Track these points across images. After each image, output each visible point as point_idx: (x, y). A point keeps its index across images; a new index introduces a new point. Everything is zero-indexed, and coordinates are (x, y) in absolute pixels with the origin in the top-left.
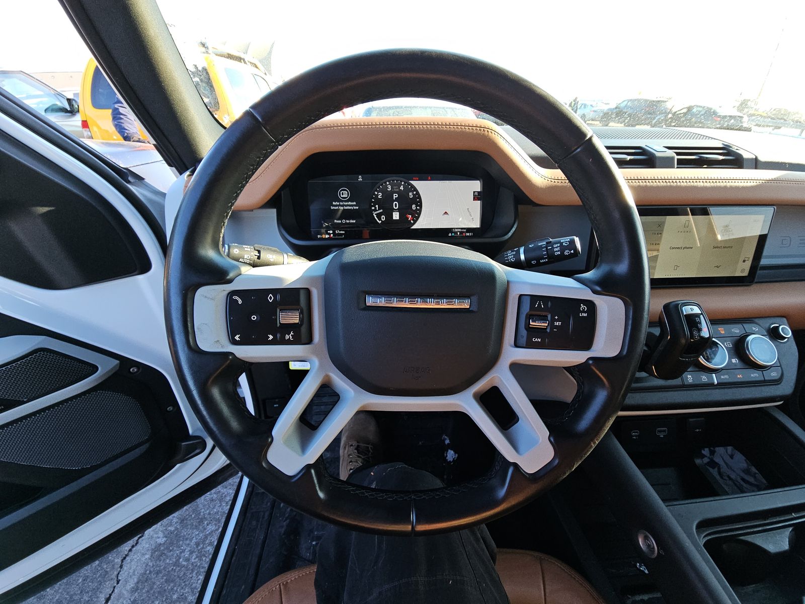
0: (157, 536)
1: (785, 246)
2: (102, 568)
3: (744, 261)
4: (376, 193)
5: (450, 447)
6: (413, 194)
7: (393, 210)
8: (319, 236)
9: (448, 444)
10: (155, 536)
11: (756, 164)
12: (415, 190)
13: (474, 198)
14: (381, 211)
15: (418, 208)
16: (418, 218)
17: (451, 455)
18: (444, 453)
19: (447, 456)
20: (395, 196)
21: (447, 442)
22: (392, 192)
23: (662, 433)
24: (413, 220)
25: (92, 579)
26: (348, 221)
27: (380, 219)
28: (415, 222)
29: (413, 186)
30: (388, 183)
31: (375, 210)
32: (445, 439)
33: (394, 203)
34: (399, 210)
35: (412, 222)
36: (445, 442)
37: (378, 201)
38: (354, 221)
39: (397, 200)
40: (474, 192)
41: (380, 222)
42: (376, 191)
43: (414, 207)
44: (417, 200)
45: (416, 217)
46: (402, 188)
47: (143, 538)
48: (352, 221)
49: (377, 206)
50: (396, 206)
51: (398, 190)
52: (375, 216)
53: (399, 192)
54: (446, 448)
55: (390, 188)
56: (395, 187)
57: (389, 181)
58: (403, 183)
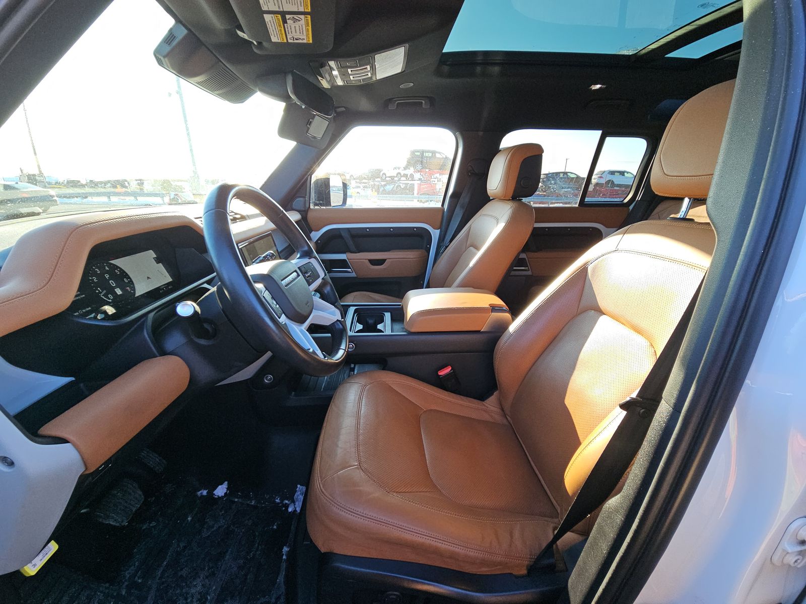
4: (91, 278)
6: (118, 271)
7: (114, 288)
12: (117, 267)
14: (105, 291)
15: (129, 280)
16: (134, 287)
19: (218, 496)
20: (107, 276)
21: (205, 492)
24: (132, 290)
26: (84, 311)
27: (110, 299)
28: (134, 291)
29: (114, 265)
30: (93, 268)
31: (101, 293)
33: (110, 282)
34: (117, 286)
35: (132, 291)
37: (97, 285)
38: (90, 308)
39: (110, 279)
43: (125, 280)
44: (124, 274)
45: (132, 287)
48: (88, 309)
49: (99, 289)
51: (105, 271)
52: (102, 297)
53: (108, 272)
55: (98, 271)
56: (102, 269)
58: (105, 264)
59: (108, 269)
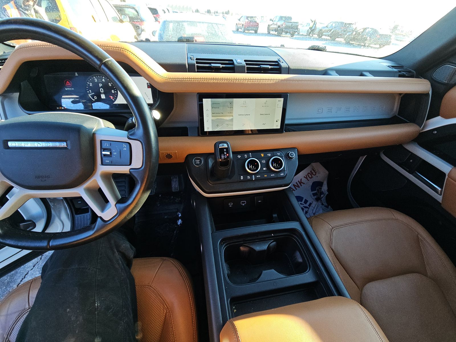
0: (35, 273)
1: (319, 113)
2: (7, 290)
3: (277, 121)
4: (88, 83)
5: (180, 218)
6: (111, 84)
7: (101, 93)
8: (58, 108)
9: (180, 216)
10: (34, 273)
11: (289, 71)
13: (148, 87)
14: (93, 93)
15: (116, 92)
16: (116, 98)
17: (180, 222)
18: (177, 221)
19: (178, 222)
20: (100, 85)
21: (180, 215)
22: (98, 83)
23: (243, 203)
24: (114, 99)
25: (2, 295)
27: (94, 99)
28: (115, 100)
30: (94, 77)
31: (90, 93)
32: (179, 215)
33: (101, 89)
34: (104, 93)
36: (179, 216)
37: (90, 88)
39: (102, 87)
40: (147, 83)
41: (94, 100)
42: (88, 82)
43: (113, 91)
44: (114, 87)
45: (115, 97)
46: (103, 80)
47: (28, 275)
49: (90, 91)
50: (102, 90)
51: (101, 81)
52: (90, 96)
53: (102, 83)
54: (178, 218)
55: (96, 80)
56: (99, 80)
57: (95, 76)
58: (104, 77)
59: (104, 81)
